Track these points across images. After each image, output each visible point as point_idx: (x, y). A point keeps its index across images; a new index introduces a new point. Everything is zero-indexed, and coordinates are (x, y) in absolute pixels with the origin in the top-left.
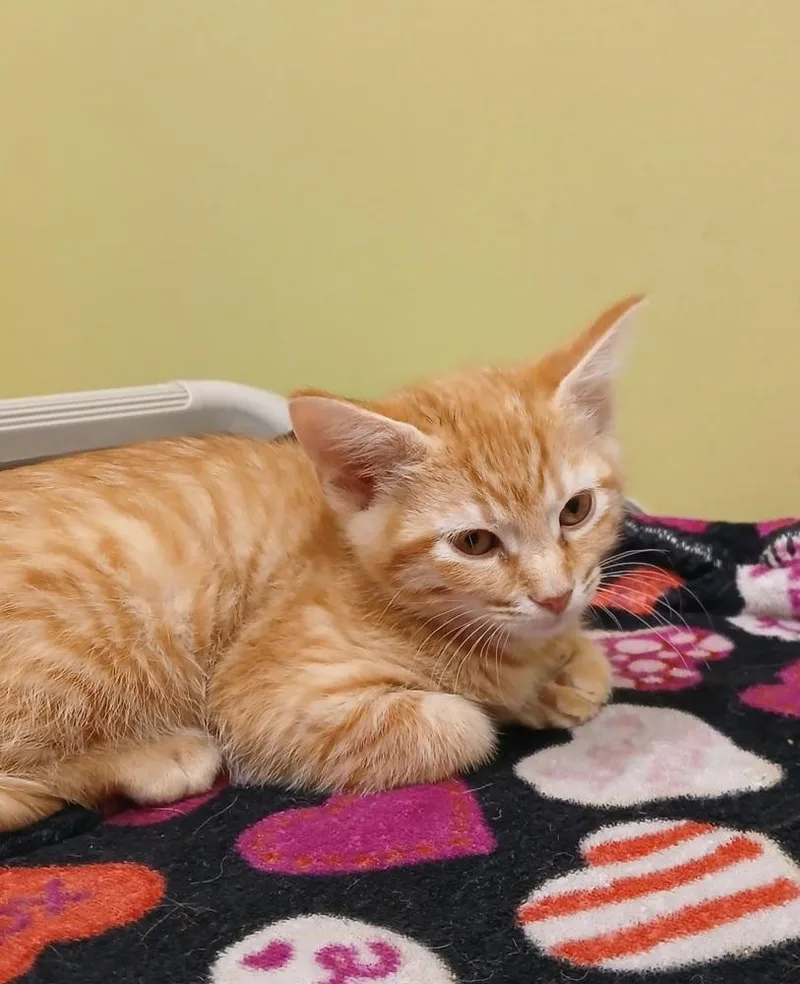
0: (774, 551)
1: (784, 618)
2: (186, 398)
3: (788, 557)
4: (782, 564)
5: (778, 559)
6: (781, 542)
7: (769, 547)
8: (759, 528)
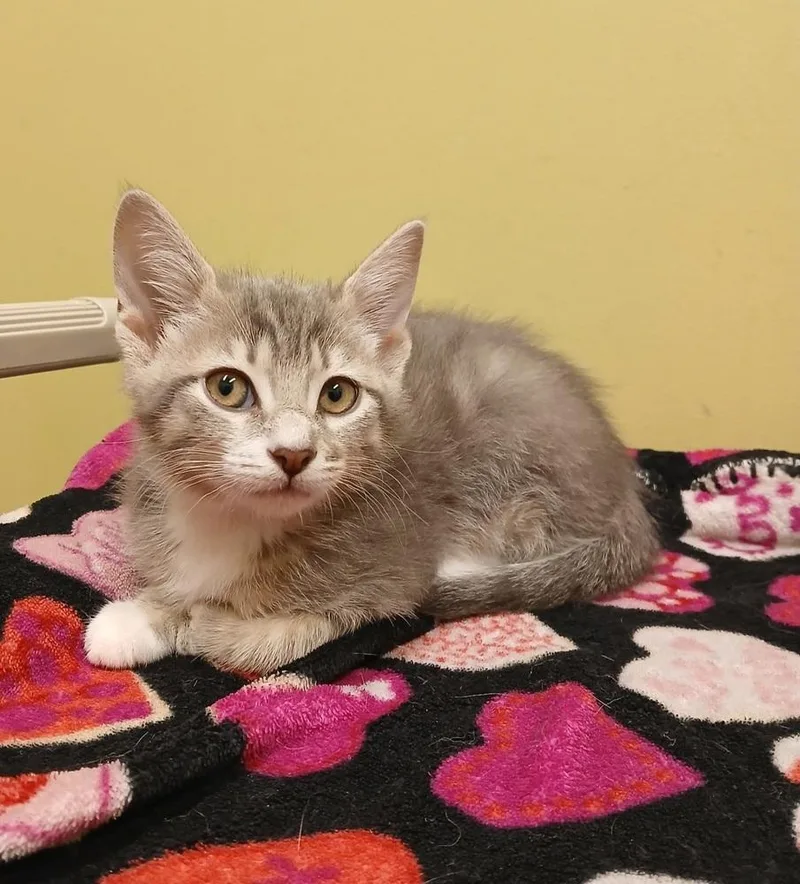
0: (715, 479)
1: (729, 539)
2: (101, 315)
3: (731, 485)
4: (723, 491)
5: (718, 486)
6: (723, 471)
7: (709, 475)
8: (688, 457)
